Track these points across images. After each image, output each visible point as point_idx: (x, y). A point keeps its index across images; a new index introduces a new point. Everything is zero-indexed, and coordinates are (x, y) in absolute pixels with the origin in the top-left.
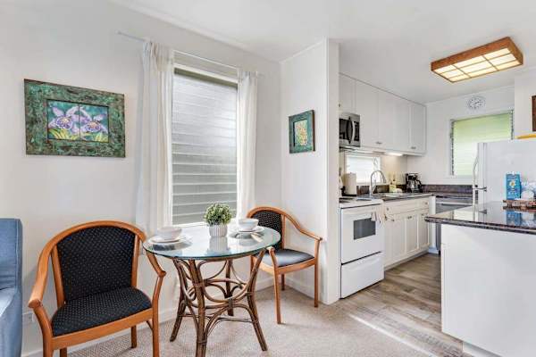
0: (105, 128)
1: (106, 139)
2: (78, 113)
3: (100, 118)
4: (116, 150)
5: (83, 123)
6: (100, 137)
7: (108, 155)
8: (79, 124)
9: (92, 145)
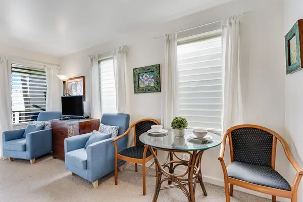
0: (153, 80)
1: (154, 85)
2: (146, 76)
3: (152, 77)
4: (157, 89)
5: (147, 80)
6: (152, 84)
7: (154, 92)
8: (146, 81)
9: (149, 88)
